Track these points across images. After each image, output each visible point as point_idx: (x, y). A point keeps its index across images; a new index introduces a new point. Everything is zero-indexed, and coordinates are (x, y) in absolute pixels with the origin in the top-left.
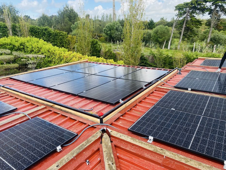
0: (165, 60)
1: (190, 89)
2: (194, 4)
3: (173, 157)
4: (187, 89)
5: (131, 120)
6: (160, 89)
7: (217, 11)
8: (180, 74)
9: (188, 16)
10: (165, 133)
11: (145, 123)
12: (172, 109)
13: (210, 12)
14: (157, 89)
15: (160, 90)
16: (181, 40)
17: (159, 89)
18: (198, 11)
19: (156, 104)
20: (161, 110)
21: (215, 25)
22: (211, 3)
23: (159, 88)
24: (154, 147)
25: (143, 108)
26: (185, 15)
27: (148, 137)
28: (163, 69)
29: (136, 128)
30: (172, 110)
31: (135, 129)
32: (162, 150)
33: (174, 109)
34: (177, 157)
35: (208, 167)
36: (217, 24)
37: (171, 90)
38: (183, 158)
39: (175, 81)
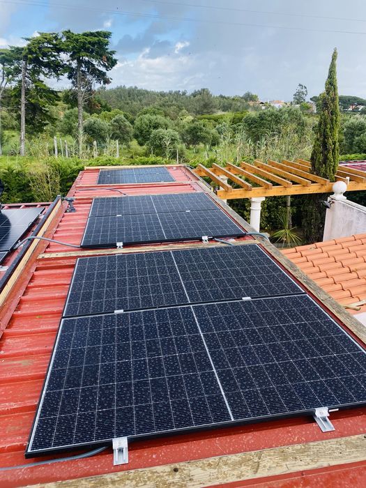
0: (7, 180)
1: (121, 244)
2: (36, 53)
3: (218, 478)
4: (115, 246)
5: (15, 406)
6: (48, 262)
7: (83, 72)
8: (73, 210)
9: (27, 78)
10: (147, 401)
11: (70, 397)
12: (117, 312)
13: (70, 73)
14: (41, 263)
15: (48, 264)
16: (23, 133)
17: (44, 262)
18: (46, 70)
19: (67, 313)
20: (91, 328)
21: (85, 101)
22: (69, 54)
23: (44, 259)
24: (150, 475)
25: (29, 340)
26: (20, 77)
27: (110, 444)
28: (23, 205)
29: (53, 429)
30: (118, 315)
31: (51, 436)
32: (176, 470)
33: (121, 311)
34: (225, 469)
35: (302, 453)
36: (89, 100)
37: (80, 257)
38: (240, 463)
39: (71, 230)
